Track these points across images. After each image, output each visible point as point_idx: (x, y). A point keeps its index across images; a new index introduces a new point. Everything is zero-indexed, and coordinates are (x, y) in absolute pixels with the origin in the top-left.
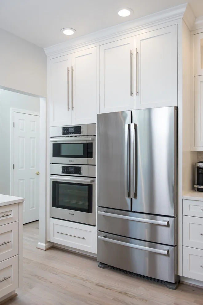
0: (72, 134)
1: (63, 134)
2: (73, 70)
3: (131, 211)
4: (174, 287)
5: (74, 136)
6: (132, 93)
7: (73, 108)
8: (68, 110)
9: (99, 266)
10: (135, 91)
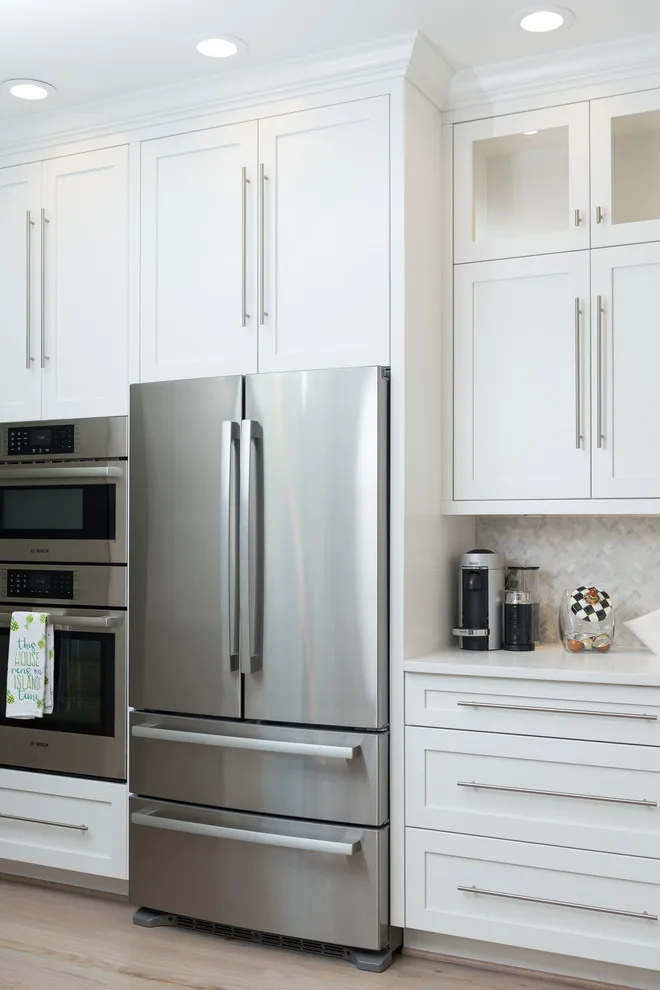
0: (44, 452)
1: (10, 453)
2: (45, 221)
3: (242, 720)
4: (378, 962)
5: (49, 461)
6: (246, 316)
7: (44, 358)
8: (28, 366)
9: (136, 922)
10: (257, 310)
